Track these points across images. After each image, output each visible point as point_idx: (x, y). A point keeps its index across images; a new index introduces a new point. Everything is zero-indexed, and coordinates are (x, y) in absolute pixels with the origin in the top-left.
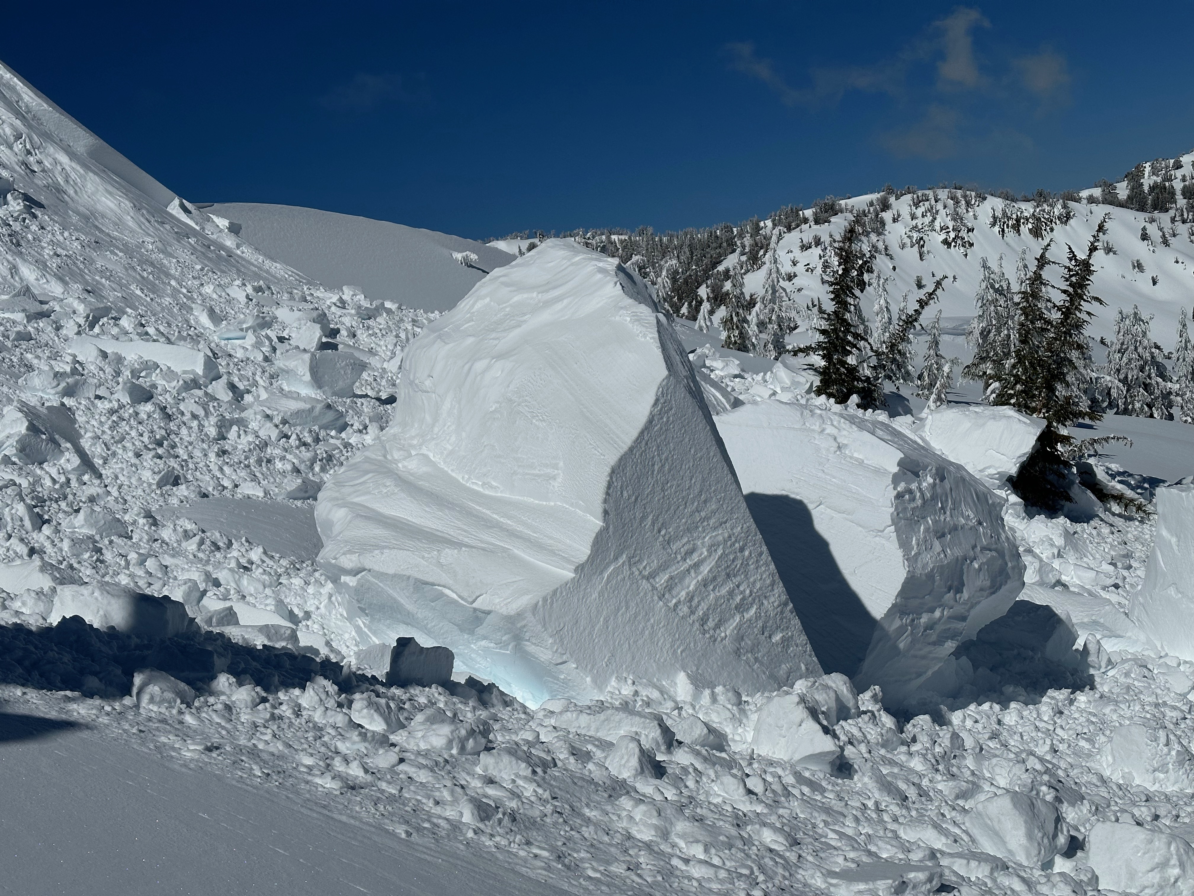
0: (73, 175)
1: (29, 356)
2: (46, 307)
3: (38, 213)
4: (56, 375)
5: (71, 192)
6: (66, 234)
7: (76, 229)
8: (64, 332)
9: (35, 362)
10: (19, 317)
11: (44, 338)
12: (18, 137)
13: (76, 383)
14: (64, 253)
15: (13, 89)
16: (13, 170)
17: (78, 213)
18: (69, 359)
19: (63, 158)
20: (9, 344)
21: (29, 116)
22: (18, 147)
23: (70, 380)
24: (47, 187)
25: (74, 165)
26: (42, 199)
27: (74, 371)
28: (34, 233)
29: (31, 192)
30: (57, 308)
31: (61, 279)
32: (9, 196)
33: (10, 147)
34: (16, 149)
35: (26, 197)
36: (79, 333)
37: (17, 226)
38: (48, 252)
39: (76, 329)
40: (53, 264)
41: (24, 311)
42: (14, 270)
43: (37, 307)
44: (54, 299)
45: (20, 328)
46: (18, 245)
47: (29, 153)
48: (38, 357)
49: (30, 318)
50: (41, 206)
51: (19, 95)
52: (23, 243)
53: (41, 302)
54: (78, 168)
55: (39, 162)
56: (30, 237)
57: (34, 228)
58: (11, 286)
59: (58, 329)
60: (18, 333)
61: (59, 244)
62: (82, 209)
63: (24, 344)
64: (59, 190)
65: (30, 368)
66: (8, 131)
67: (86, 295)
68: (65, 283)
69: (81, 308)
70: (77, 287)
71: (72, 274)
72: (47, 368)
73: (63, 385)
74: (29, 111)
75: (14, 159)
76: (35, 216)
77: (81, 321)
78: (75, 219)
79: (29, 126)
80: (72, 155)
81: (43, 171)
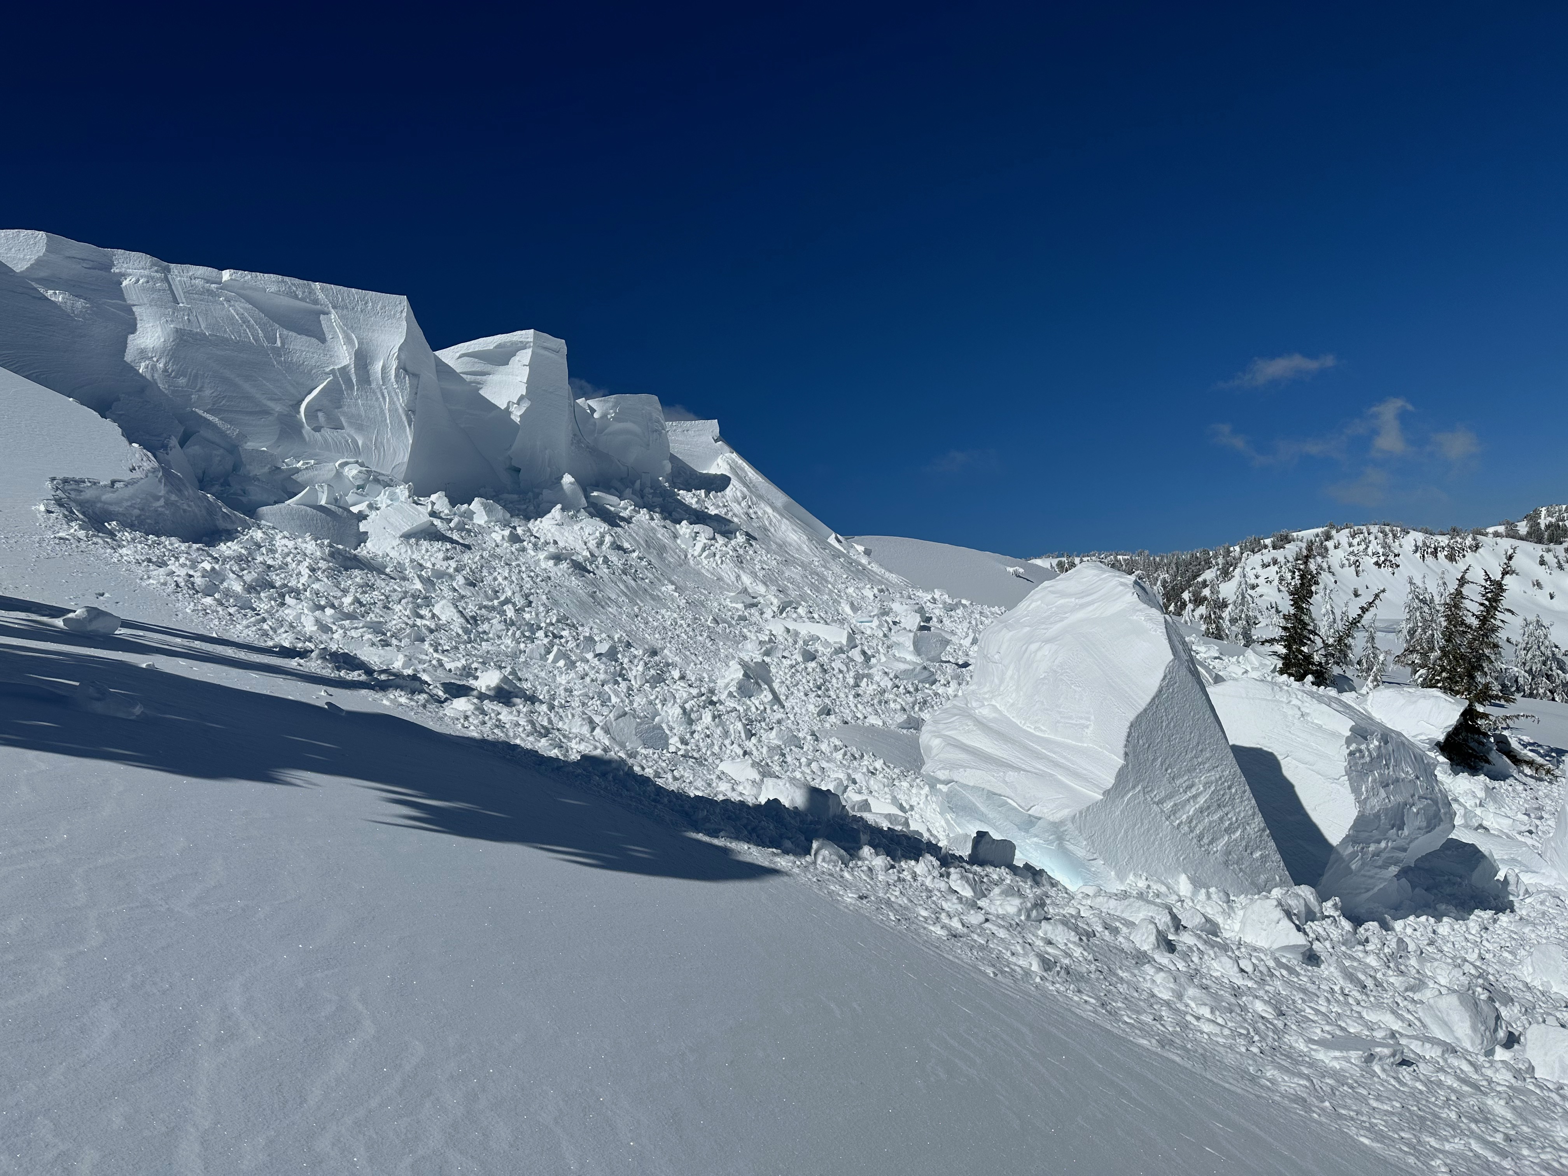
0: (774, 520)
1: (745, 630)
2: (755, 600)
3: (754, 543)
4: (760, 642)
5: (772, 530)
6: (769, 556)
7: (775, 553)
8: (765, 616)
9: (748, 634)
10: (740, 606)
11: (753, 619)
12: (744, 498)
13: (772, 648)
14: (767, 567)
15: (743, 469)
16: (740, 518)
17: (776, 543)
18: (768, 632)
19: (769, 510)
20: (734, 622)
21: (751, 486)
22: (744, 504)
23: (768, 646)
24: (759, 527)
25: (775, 514)
26: (756, 535)
27: (770, 640)
28: (750, 555)
29: (750, 531)
30: (762, 601)
31: (765, 584)
32: (738, 533)
33: (740, 504)
34: (742, 505)
35: (747, 534)
36: (774, 617)
37: (741, 551)
38: (758, 567)
39: (772, 614)
40: (761, 574)
41: (743, 602)
42: (738, 577)
43: (749, 600)
44: (761, 595)
45: (740, 613)
46: (742, 562)
47: (750, 507)
48: (750, 631)
49: (746, 607)
50: (755, 539)
51: (746, 473)
52: (744, 561)
53: (753, 598)
54: (777, 516)
55: (755, 513)
56: (748, 558)
57: (751, 552)
58: (737, 587)
59: (762, 614)
60: (739, 616)
61: (765, 562)
62: (778, 540)
63: (742, 623)
64: (766, 529)
65: (745, 638)
66: (739, 494)
67: (778, 593)
68: (767, 586)
69: (775, 601)
70: (774, 588)
71: (771, 580)
72: (755, 638)
73: (764, 649)
74: (751, 483)
75: (741, 511)
76: (751, 545)
77: (775, 609)
78: (774, 546)
79: (751, 492)
80: (774, 508)
81: (757, 518)
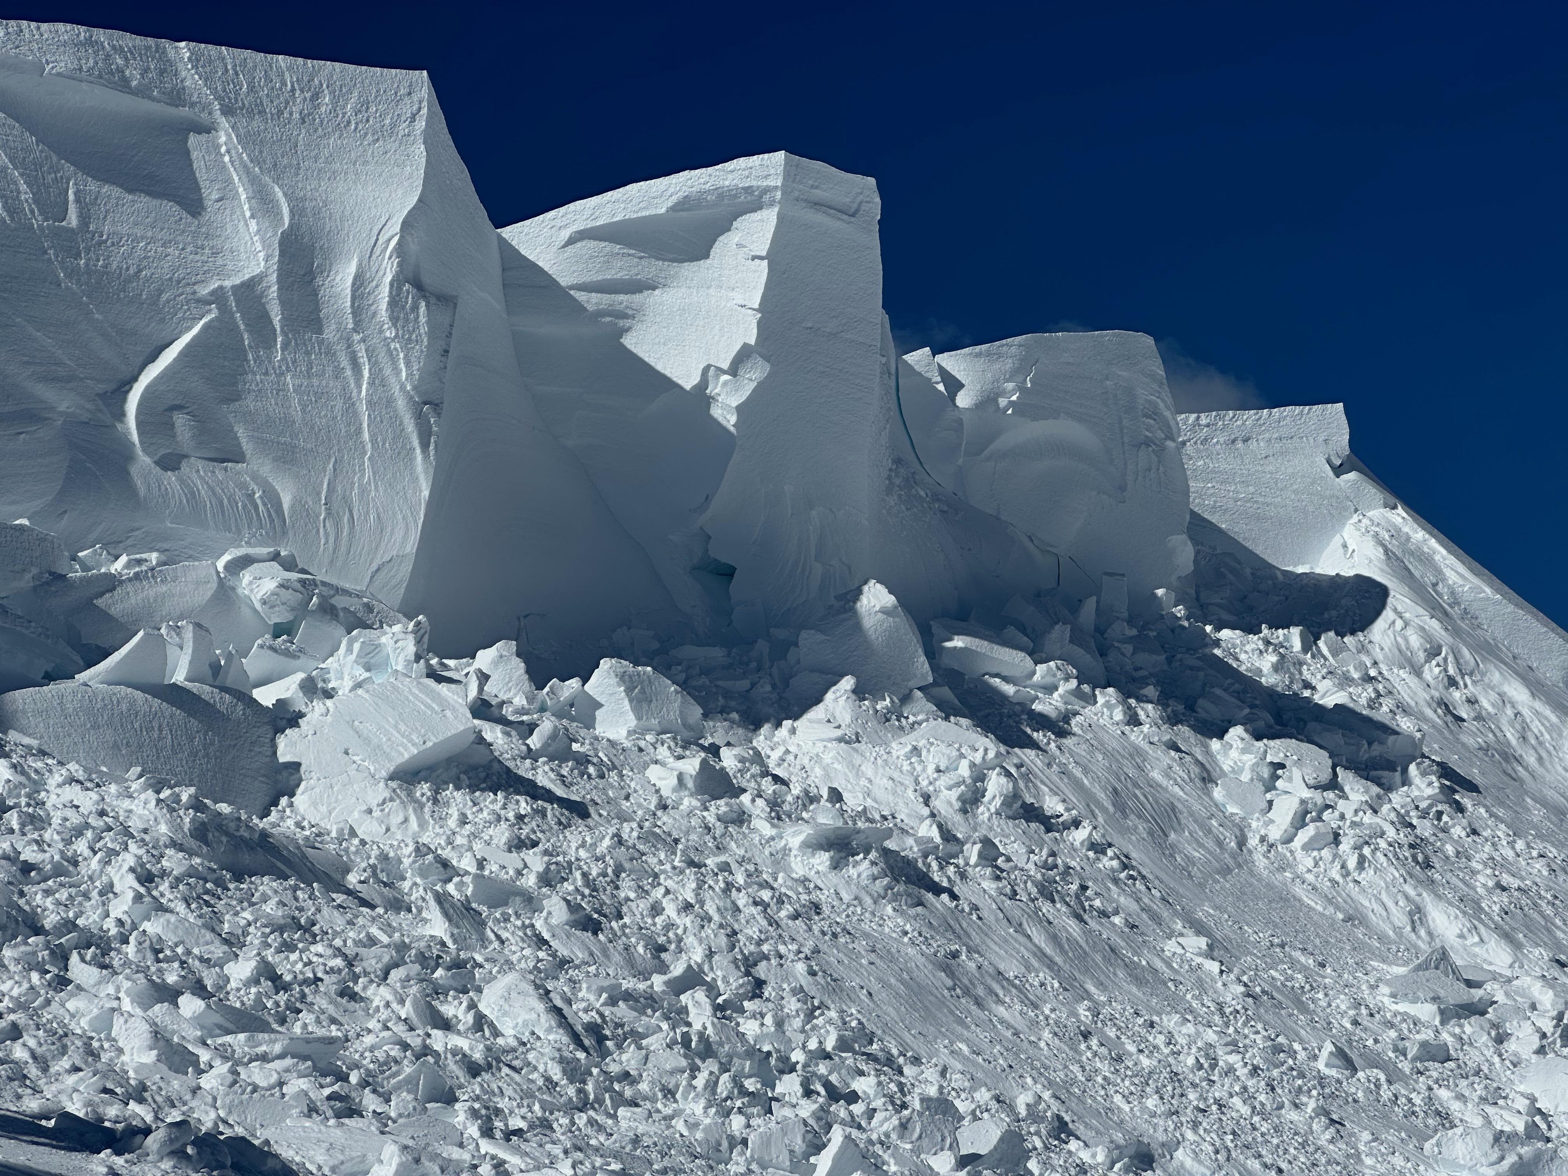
0: (1536, 726)
1: (1443, 1094)
2: (1477, 994)
3: (1467, 802)
4: (1498, 1137)
5: (1531, 759)
6: (1520, 845)
7: (1539, 836)
8: (1511, 1046)
9: (1455, 1106)
10: (1426, 1011)
11: (1472, 1058)
12: (1433, 652)
13: (1538, 1156)
14: (1515, 883)
15: (1426, 560)
16: (1420, 717)
17: (1543, 802)
18: (1522, 1104)
19: (1518, 693)
20: (1405, 1066)
21: (1455, 612)
22: (1432, 671)
23: (1525, 1150)
24: (1485, 749)
25: (1538, 705)
26: (1474, 774)
27: (1532, 1132)
28: (1457, 842)
29: (1454, 761)
30: (1500, 997)
31: (1508, 937)
32: (1413, 769)
33: (1417, 672)
34: (1427, 675)
35: (1445, 771)
36: (1541, 1051)
37: (1425, 828)
38: (1484, 880)
39: (1536, 1043)
40: (1494, 904)
41: (1435, 999)
42: (1417, 915)
43: (1458, 994)
44: (1495, 977)
45: (1426, 1035)
46: (1427, 865)
47: (1452, 682)
48: (1461, 1097)
49: (1446, 1015)
50: (1471, 787)
51: (1438, 572)
52: (1435, 861)
53: (1470, 984)
54: (1547, 712)
55: (1472, 701)
56: (1450, 849)
57: (1458, 831)
58: (1411, 948)
59: (1500, 1039)
60: (1424, 1045)
61: (1504, 865)
62: (1551, 794)
63: (1435, 1069)
64: (1508, 756)
65: (1445, 1119)
66: (1415, 640)
67: (1556, 972)
68: (1517, 946)
69: (1546, 999)
70: (1539, 954)
71: (1529, 927)
72: (1478, 1122)
73: (1511, 1159)
74: (1456, 603)
75: (1423, 695)
76: (1460, 808)
77: (1548, 1026)
78: (1537, 813)
79: (1456, 632)
80: (1536, 687)
81: (1479, 718)
